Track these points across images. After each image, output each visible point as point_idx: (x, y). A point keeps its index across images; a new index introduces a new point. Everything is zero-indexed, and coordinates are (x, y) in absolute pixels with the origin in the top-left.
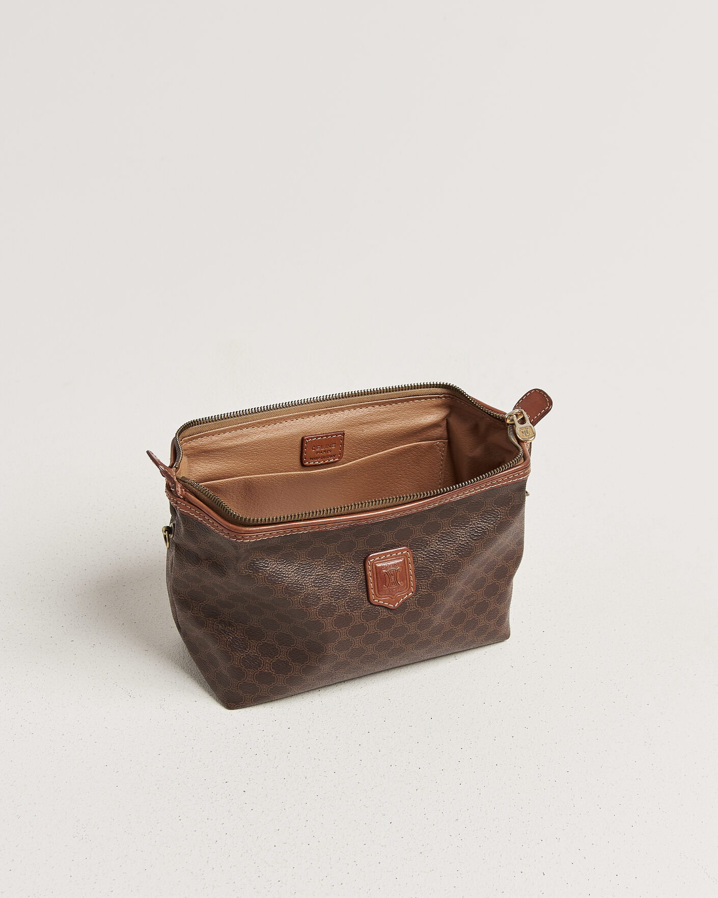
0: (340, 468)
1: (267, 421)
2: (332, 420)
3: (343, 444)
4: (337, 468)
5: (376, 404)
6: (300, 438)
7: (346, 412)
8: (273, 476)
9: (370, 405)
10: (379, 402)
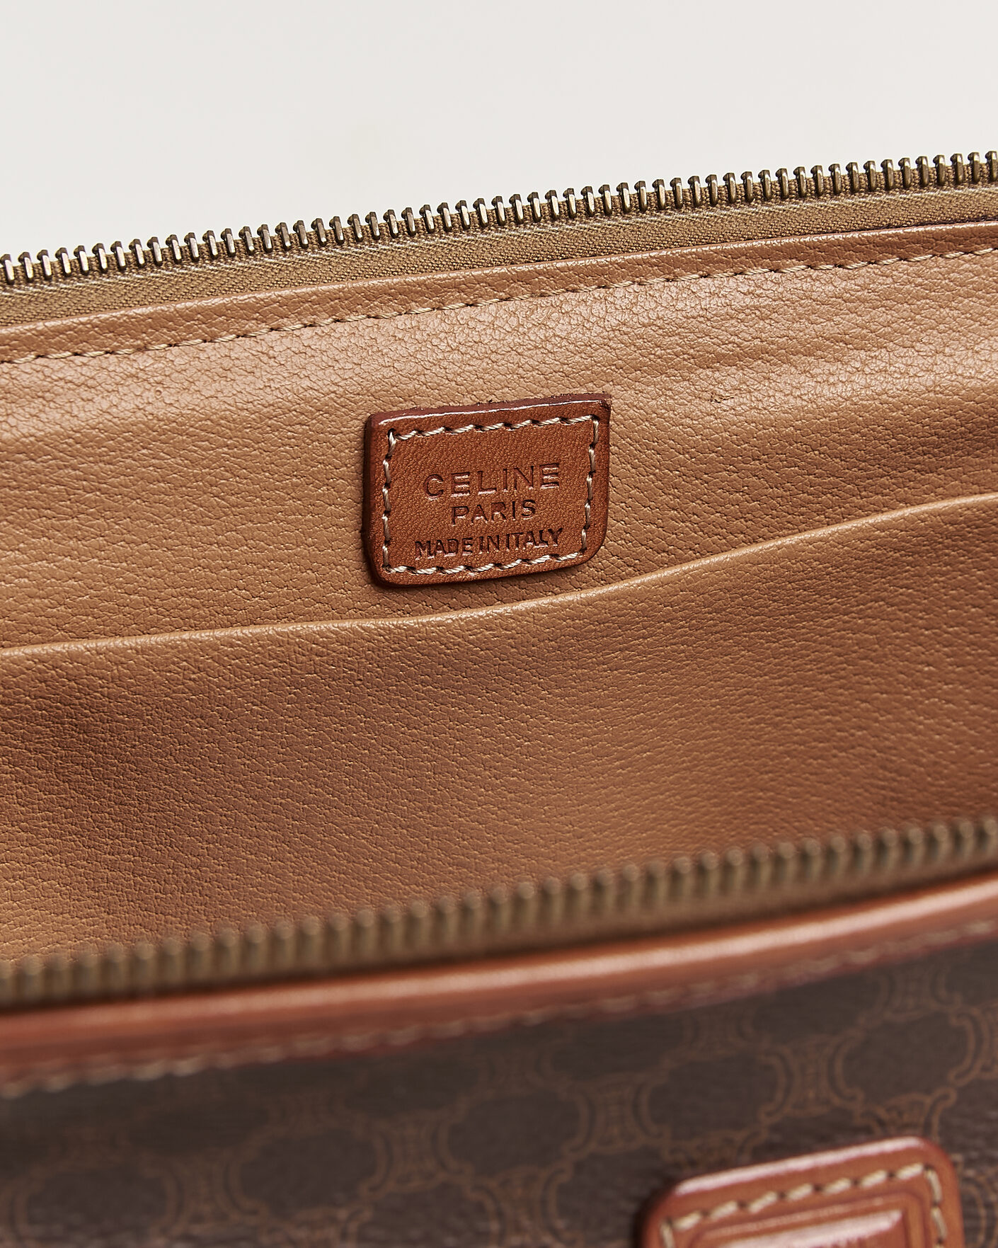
0: (589, 603)
1: (158, 323)
2: (541, 334)
3: (601, 471)
4: (569, 605)
5: (794, 253)
6: (357, 425)
7: (623, 292)
8: (203, 647)
9: (757, 257)
10: (813, 246)
